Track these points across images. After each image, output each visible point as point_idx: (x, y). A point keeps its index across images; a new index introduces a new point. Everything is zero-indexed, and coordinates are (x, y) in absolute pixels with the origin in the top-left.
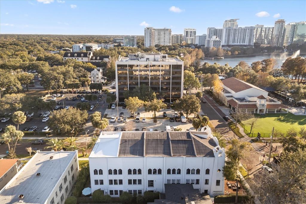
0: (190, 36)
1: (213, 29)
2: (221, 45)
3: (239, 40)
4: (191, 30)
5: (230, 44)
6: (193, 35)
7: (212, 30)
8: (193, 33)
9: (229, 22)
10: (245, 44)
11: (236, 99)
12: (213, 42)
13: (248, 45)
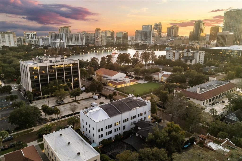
0: (31, 38)
1: (54, 33)
2: (65, 45)
3: (75, 42)
4: (31, 34)
5: (69, 45)
6: (34, 38)
7: (53, 35)
8: (33, 35)
9: (64, 29)
10: (80, 44)
11: (113, 80)
12: (59, 43)
13: (82, 45)
